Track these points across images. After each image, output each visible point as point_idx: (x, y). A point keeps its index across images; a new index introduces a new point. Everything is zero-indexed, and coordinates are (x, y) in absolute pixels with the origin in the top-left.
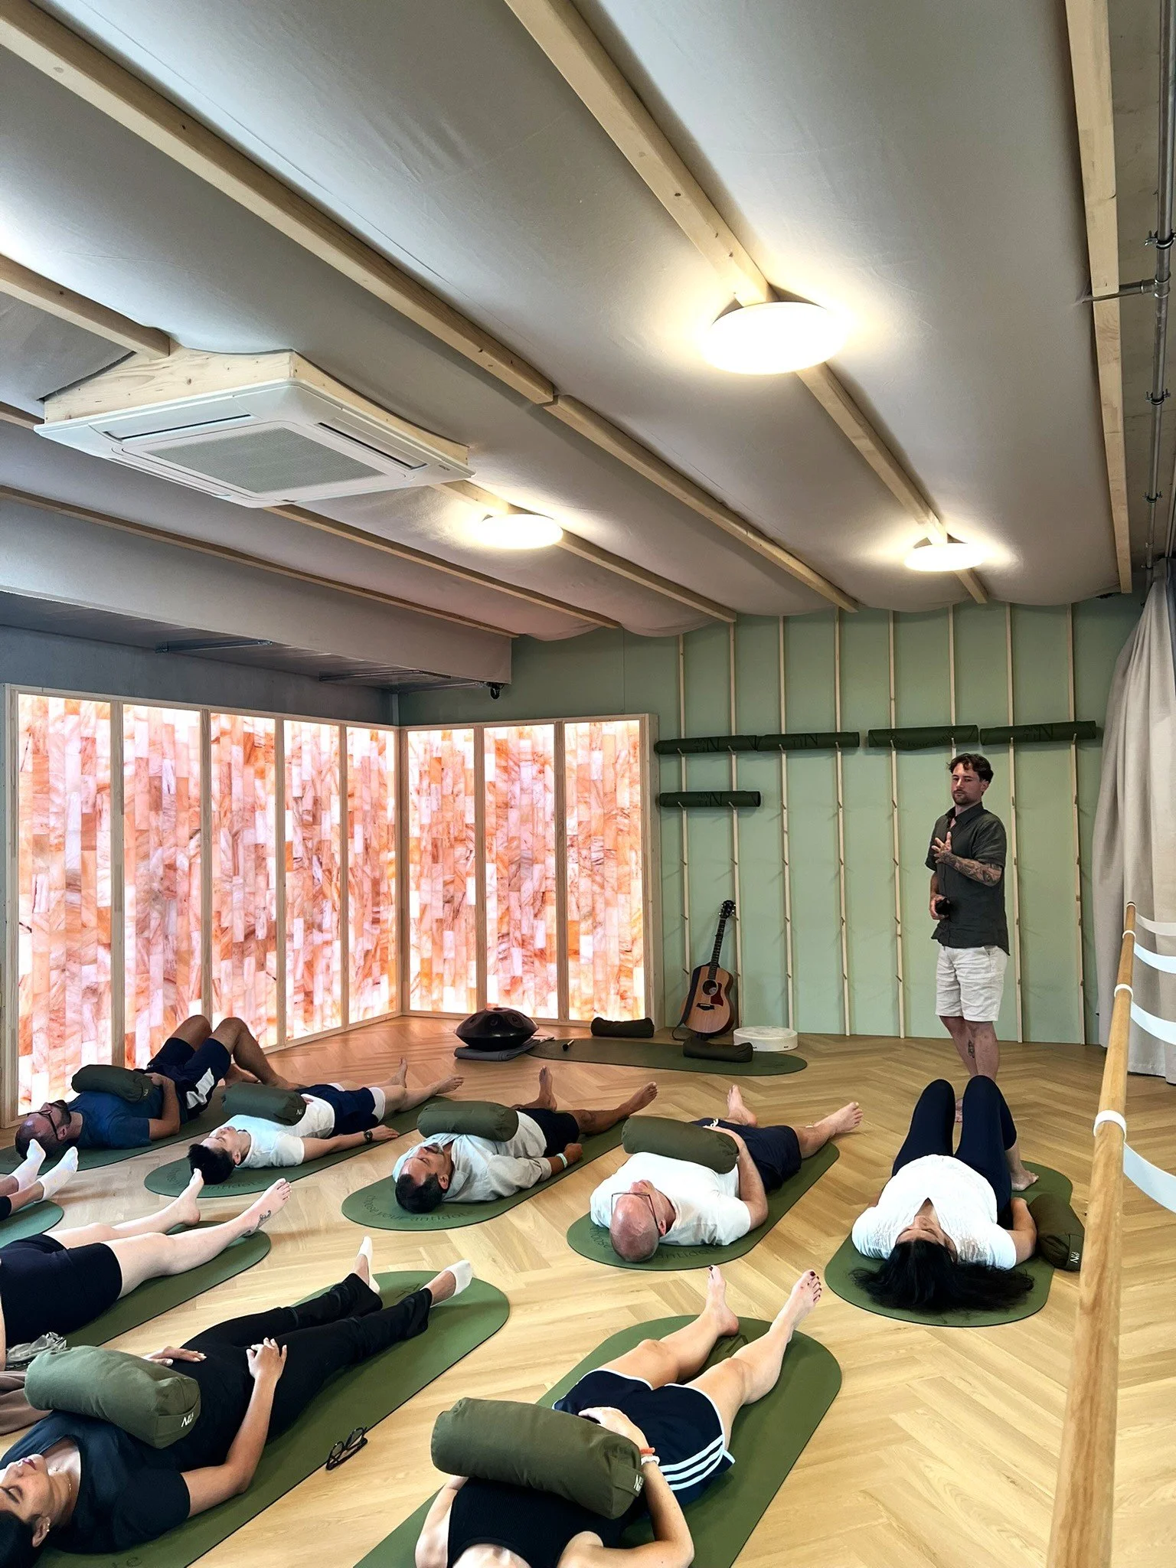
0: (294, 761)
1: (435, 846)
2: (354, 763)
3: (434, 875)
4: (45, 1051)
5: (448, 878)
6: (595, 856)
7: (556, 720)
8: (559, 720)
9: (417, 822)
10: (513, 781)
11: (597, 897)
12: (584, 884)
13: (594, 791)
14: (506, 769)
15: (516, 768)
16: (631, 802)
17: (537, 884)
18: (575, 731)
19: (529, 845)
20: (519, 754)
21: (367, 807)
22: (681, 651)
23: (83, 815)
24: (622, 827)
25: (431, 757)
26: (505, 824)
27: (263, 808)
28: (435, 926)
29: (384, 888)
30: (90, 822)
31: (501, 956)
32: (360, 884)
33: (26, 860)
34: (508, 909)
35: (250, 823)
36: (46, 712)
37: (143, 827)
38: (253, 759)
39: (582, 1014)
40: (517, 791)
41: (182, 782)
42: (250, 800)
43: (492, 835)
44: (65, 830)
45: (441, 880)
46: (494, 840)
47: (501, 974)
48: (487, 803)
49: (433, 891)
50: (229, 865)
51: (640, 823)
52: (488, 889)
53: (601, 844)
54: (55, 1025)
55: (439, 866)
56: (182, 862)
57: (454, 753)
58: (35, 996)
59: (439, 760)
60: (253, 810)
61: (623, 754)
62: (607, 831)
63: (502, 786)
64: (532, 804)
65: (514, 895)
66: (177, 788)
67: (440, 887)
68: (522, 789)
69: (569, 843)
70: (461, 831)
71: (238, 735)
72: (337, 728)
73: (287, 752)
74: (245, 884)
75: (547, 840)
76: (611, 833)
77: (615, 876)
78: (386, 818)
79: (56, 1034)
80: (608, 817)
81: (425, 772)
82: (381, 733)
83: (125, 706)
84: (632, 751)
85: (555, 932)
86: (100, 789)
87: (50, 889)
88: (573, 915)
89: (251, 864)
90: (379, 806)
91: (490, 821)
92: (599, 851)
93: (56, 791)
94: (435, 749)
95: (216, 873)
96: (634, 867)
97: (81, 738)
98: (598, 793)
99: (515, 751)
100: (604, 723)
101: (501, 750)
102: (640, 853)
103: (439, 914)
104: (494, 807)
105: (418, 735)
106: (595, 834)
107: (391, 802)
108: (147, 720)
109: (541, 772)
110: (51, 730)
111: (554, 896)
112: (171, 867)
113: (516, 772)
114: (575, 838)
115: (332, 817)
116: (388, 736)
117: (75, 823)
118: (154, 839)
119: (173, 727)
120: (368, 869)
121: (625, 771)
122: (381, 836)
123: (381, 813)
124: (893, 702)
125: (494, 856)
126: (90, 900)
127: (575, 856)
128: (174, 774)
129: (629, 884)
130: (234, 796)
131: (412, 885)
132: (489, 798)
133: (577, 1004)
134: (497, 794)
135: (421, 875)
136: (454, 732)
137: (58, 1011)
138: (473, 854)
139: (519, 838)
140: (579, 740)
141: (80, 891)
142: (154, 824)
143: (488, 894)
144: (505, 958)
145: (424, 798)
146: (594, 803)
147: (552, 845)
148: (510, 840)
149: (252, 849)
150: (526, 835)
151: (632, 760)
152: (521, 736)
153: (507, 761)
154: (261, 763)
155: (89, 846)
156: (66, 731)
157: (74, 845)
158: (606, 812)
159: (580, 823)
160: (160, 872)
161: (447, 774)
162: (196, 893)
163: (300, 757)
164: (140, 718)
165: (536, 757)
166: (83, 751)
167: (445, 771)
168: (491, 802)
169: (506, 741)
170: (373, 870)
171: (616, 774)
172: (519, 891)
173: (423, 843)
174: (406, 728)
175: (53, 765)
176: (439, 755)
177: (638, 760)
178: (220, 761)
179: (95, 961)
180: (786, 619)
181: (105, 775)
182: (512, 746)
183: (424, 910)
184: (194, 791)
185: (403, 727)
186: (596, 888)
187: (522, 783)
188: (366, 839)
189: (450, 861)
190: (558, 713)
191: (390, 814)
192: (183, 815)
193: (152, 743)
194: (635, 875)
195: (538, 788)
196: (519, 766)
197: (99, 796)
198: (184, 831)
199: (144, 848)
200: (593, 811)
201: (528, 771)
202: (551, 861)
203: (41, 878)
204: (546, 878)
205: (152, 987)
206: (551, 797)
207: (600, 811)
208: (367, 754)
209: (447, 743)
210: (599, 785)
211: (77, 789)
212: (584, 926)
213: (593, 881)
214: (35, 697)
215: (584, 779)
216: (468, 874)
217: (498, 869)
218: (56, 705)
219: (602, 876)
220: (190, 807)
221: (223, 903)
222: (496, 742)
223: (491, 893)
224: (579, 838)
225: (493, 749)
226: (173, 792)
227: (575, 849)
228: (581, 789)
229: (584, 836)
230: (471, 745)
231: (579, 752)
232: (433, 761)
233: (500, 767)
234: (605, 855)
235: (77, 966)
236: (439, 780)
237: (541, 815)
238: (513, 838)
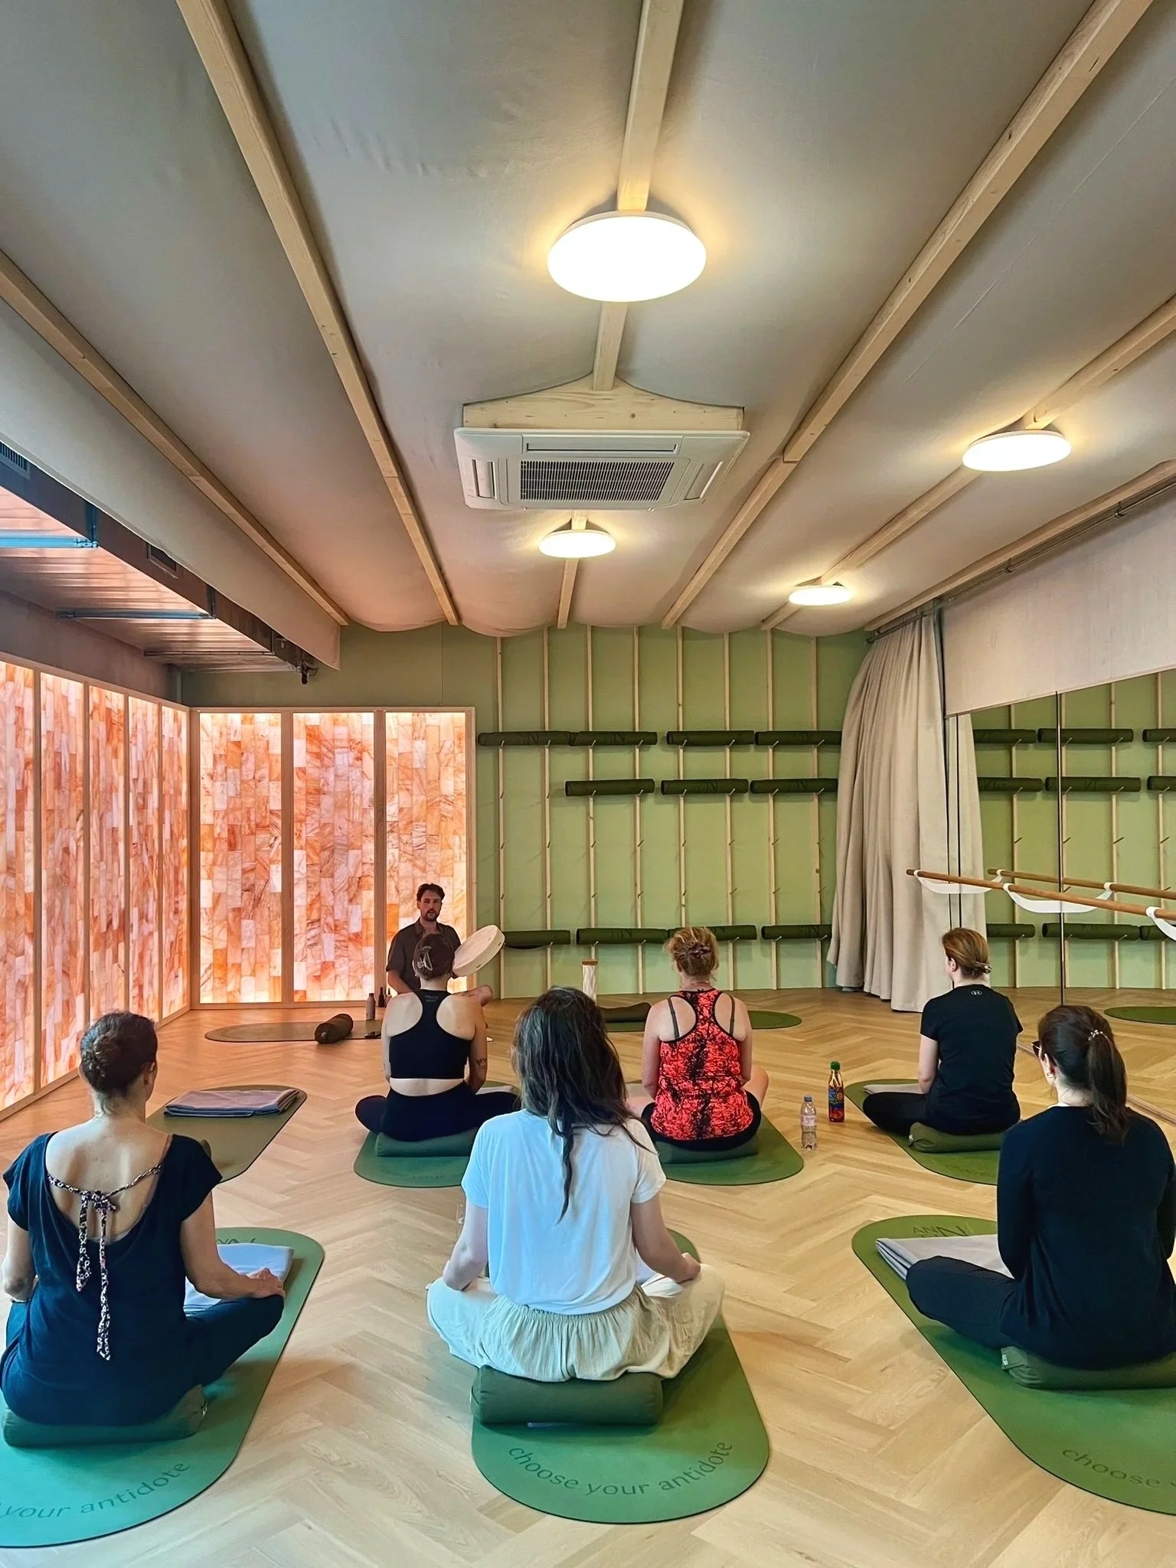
0: (134, 741)
1: (232, 831)
2: (165, 744)
3: (231, 863)
5: (248, 865)
6: (416, 841)
7: (375, 709)
8: (380, 709)
9: (210, 808)
10: (327, 767)
12: (406, 868)
13: (417, 780)
14: (318, 756)
15: (331, 755)
16: (455, 789)
17: (352, 870)
18: (397, 721)
19: (344, 831)
20: (333, 740)
21: (172, 792)
22: (499, 651)
23: (17, 792)
24: (446, 814)
25: (228, 739)
26: (316, 810)
27: (117, 791)
28: (231, 915)
29: (180, 878)
30: (21, 796)
31: (309, 943)
32: (168, 870)
34: (319, 895)
35: (109, 805)
37: (51, 807)
38: (111, 737)
40: (331, 778)
41: (73, 757)
42: (110, 780)
43: (301, 821)
44: (6, 807)
45: (239, 868)
46: (303, 825)
47: (310, 960)
48: (296, 789)
49: (229, 879)
50: (98, 850)
51: (464, 810)
52: (296, 876)
53: (424, 829)
55: (237, 854)
56: (73, 847)
57: (254, 734)
59: (238, 744)
60: (111, 793)
61: (448, 744)
62: (429, 817)
63: (312, 772)
64: (348, 790)
65: (325, 882)
66: (70, 768)
67: (238, 875)
68: (336, 776)
69: (388, 829)
70: (265, 817)
71: (103, 710)
72: (157, 707)
73: (130, 731)
74: (106, 871)
75: (365, 826)
76: (434, 819)
77: (438, 860)
78: (182, 803)
80: (431, 805)
81: (221, 756)
82: (179, 712)
83: (42, 674)
84: (457, 742)
85: (372, 916)
86: (27, 764)
88: (391, 898)
89: (110, 849)
90: (178, 792)
91: (299, 807)
92: (421, 837)
93: (1, 765)
94: (232, 732)
95: (92, 858)
96: (457, 851)
97: (16, 707)
98: (421, 782)
99: (329, 737)
100: (427, 714)
101: (313, 735)
102: (464, 838)
103: (238, 904)
104: (304, 792)
105: (212, 717)
106: (417, 820)
107: (184, 787)
108: (53, 691)
109: (359, 759)
111: (372, 880)
112: (67, 851)
113: (330, 758)
114: (396, 824)
115: (153, 801)
116: (183, 716)
117: (11, 801)
118: (57, 820)
119: (67, 698)
120: (172, 856)
121: (449, 760)
122: (179, 822)
123: (179, 798)
124: (681, 709)
125: (303, 842)
126: (20, 885)
127: (395, 842)
128: (68, 748)
129: (452, 868)
130: (101, 778)
131: (203, 873)
132: (298, 783)
134: (307, 780)
135: (214, 864)
136: (257, 715)
138: (279, 840)
139: (333, 824)
140: (401, 729)
141: (15, 875)
142: (57, 804)
143: (295, 882)
144: (315, 944)
145: (218, 784)
146: (416, 791)
147: (371, 831)
148: (323, 826)
149: (111, 832)
150: (340, 821)
151: (456, 751)
152: (335, 722)
153: (320, 747)
154: (115, 741)
155: (20, 828)
156: (6, 700)
157: (11, 823)
158: (429, 798)
159: (401, 810)
160: (60, 856)
161: (247, 759)
162: (80, 879)
163: (136, 736)
165: (353, 744)
166: (15, 722)
167: (245, 755)
168: (300, 789)
169: (318, 727)
170: (175, 857)
171: (440, 763)
172: (332, 876)
173: (218, 830)
174: (199, 710)
176: (238, 738)
177: (464, 751)
178: (94, 738)
179: (23, 953)
181: (29, 749)
182: (327, 731)
183: (217, 899)
184: (80, 770)
185: (194, 709)
186: (419, 873)
187: (336, 770)
188: (171, 825)
189: (251, 848)
190: (380, 703)
191: (184, 799)
192: (73, 795)
193: (56, 716)
194: (458, 859)
195: (355, 774)
196: (333, 753)
197: (26, 771)
198: (74, 813)
199: (51, 831)
200: (414, 798)
201: (343, 759)
202: (370, 847)
204: (363, 864)
205: (56, 981)
206: (369, 785)
207: (422, 798)
208: (171, 736)
209: (249, 727)
210: (422, 773)
211: (11, 762)
212: (402, 909)
213: (415, 865)
215: (406, 767)
216: (272, 861)
217: (308, 856)
219: (424, 860)
220: (77, 786)
221: (95, 890)
222: (306, 727)
223: (299, 879)
224: (400, 823)
225: (303, 734)
226: (68, 769)
227: (395, 835)
228: (402, 776)
229: (404, 822)
230: (278, 731)
231: (400, 740)
232: (230, 745)
233: (312, 753)
234: (428, 840)
235: (13, 957)
236: (237, 765)
237: (357, 801)
238: (325, 825)
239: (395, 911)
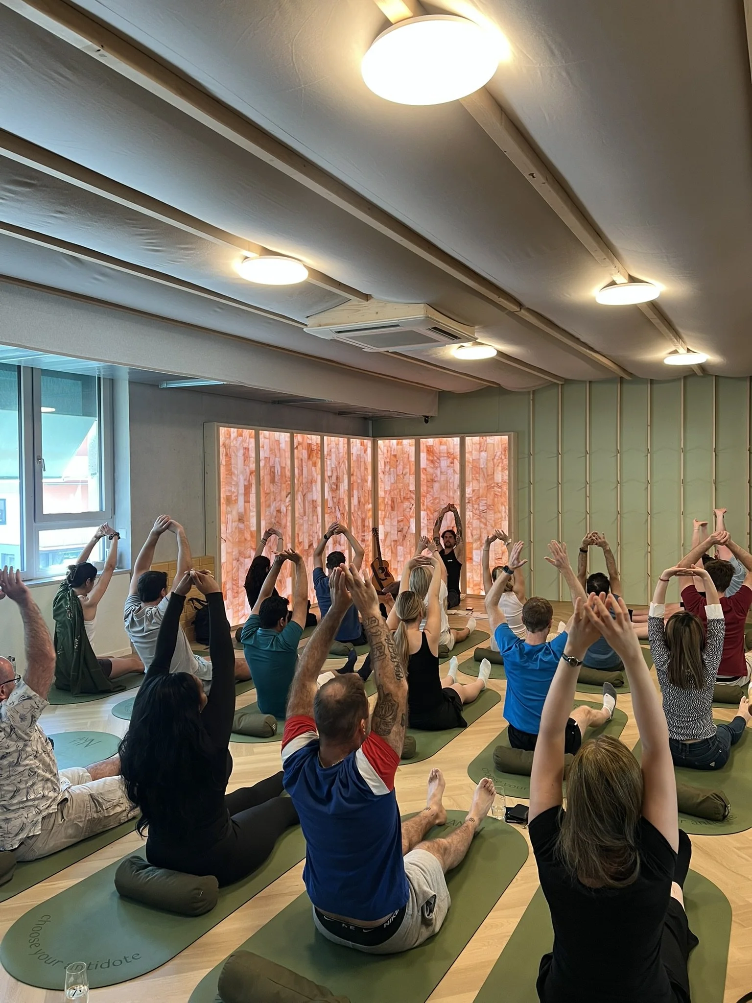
0: (328, 458)
1: (393, 501)
2: (354, 458)
3: (392, 517)
4: (231, 599)
5: (400, 518)
6: (481, 508)
7: (460, 435)
8: (463, 435)
9: (383, 489)
10: (436, 468)
11: (482, 530)
12: (476, 523)
13: (482, 475)
14: (432, 462)
15: (438, 461)
16: (502, 480)
17: (449, 523)
18: (471, 441)
20: (440, 453)
21: (359, 481)
22: (531, 398)
23: (245, 486)
24: (497, 493)
25: (391, 454)
26: (431, 490)
27: (316, 482)
28: (393, 544)
29: (367, 524)
30: (247, 488)
32: (356, 521)
33: (223, 507)
35: (310, 490)
36: (230, 435)
37: (268, 491)
38: (311, 457)
39: (474, 591)
40: (439, 473)
41: (283, 468)
42: (310, 477)
43: (424, 496)
44: (238, 493)
45: (396, 519)
46: (426, 499)
48: (422, 479)
49: (392, 525)
50: (302, 511)
51: (507, 491)
52: (422, 525)
53: (485, 502)
54: (235, 587)
55: (395, 512)
56: (283, 509)
57: (403, 452)
58: (227, 572)
59: (395, 456)
60: (312, 483)
61: (498, 454)
62: (489, 495)
63: (430, 470)
64: (447, 480)
66: (281, 472)
67: (395, 523)
68: (441, 472)
69: (467, 501)
70: (408, 494)
71: (305, 445)
72: (346, 439)
73: (325, 453)
74: (308, 520)
75: (455, 499)
76: (490, 496)
77: (493, 519)
78: (367, 486)
79: (235, 591)
80: (489, 488)
81: (387, 462)
82: (365, 441)
83: (260, 431)
84: (503, 452)
86: (251, 473)
87: (232, 522)
89: (311, 510)
90: (364, 480)
91: (423, 489)
92: (484, 506)
93: (234, 474)
94: (393, 450)
95: (297, 515)
96: (503, 515)
97: (243, 448)
98: (484, 475)
99: (437, 451)
100: (488, 437)
101: (430, 450)
102: (507, 507)
103: (396, 538)
104: (425, 481)
105: (383, 442)
106: (482, 497)
107: (370, 478)
108: (269, 439)
109: (452, 463)
110: (232, 445)
112: (279, 511)
113: (438, 463)
114: (471, 498)
115: (344, 486)
116: (368, 443)
117: (242, 490)
118: (272, 497)
119: (279, 441)
120: (359, 513)
121: (499, 463)
122: (365, 496)
123: (365, 484)
125: (425, 507)
126: (248, 527)
127: (471, 508)
128: (280, 465)
129: (501, 523)
130: (304, 476)
131: (380, 522)
132: (423, 476)
133: (471, 585)
134: (427, 474)
135: (385, 517)
136: (404, 441)
137: (236, 580)
138: (414, 506)
139: (440, 498)
140: (474, 446)
141: (244, 523)
142: (272, 490)
143: (422, 528)
145: (386, 476)
146: (481, 480)
148: (435, 499)
149: (311, 502)
150: (444, 497)
151: (503, 458)
152: (441, 443)
153: (433, 457)
154: (315, 459)
155: (247, 501)
156: (238, 445)
157: (241, 499)
158: (488, 485)
159: (473, 491)
160: (275, 514)
161: (399, 463)
162: (289, 524)
163: (330, 455)
164: (265, 435)
165: (449, 455)
166: (244, 455)
167: (398, 461)
168: (424, 479)
169: (432, 446)
170: (362, 514)
171: (494, 465)
173: (387, 500)
174: (378, 439)
175: (233, 461)
176: (395, 453)
177: (507, 457)
178: (298, 458)
180: (590, 382)
181: (253, 466)
182: (436, 449)
183: (386, 536)
184: (288, 474)
185: (376, 438)
186: (482, 526)
187: (441, 469)
188: (359, 498)
189: (401, 510)
190: (462, 433)
191: (369, 484)
192: (284, 485)
193: (271, 450)
194: (504, 519)
195: (450, 471)
196: (440, 460)
197: (251, 476)
198: (284, 493)
199: (268, 503)
200: (481, 484)
201: (444, 463)
203: (229, 516)
206: (457, 476)
207: (485, 484)
208: (359, 453)
209: (400, 447)
210: (485, 470)
211: (242, 473)
212: (475, 545)
213: (481, 522)
214: (226, 428)
215: (476, 467)
216: (411, 517)
217: (427, 514)
218: (234, 431)
219: (486, 519)
220: (286, 481)
221: (299, 529)
222: (427, 446)
223: (424, 527)
224: (473, 499)
225: (425, 450)
226: (279, 474)
227: (471, 504)
228: (474, 472)
229: (475, 498)
230: (413, 448)
231: (473, 452)
232: (392, 457)
233: (429, 460)
234: (487, 508)
235: (243, 559)
236: (395, 467)
237: (451, 486)
238: (436, 498)
239: (471, 546)
